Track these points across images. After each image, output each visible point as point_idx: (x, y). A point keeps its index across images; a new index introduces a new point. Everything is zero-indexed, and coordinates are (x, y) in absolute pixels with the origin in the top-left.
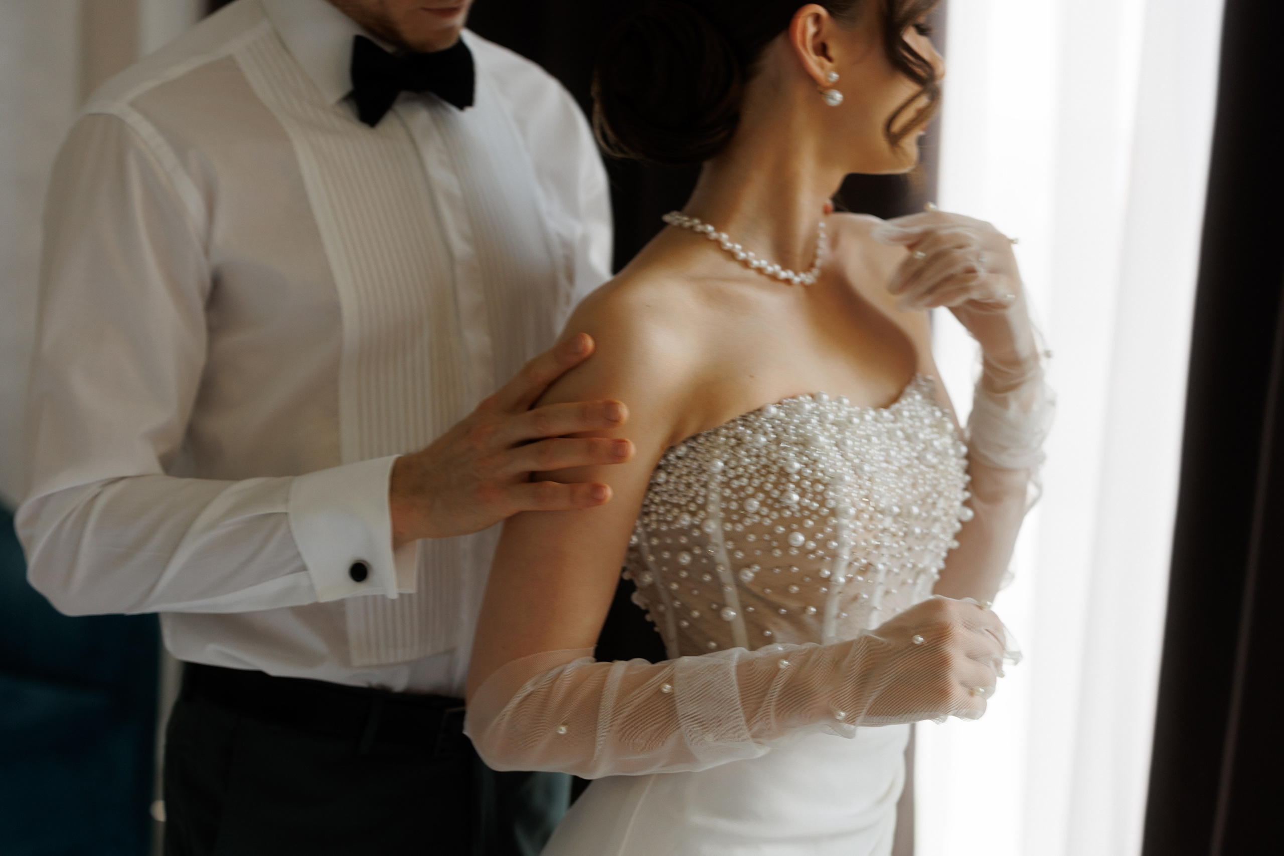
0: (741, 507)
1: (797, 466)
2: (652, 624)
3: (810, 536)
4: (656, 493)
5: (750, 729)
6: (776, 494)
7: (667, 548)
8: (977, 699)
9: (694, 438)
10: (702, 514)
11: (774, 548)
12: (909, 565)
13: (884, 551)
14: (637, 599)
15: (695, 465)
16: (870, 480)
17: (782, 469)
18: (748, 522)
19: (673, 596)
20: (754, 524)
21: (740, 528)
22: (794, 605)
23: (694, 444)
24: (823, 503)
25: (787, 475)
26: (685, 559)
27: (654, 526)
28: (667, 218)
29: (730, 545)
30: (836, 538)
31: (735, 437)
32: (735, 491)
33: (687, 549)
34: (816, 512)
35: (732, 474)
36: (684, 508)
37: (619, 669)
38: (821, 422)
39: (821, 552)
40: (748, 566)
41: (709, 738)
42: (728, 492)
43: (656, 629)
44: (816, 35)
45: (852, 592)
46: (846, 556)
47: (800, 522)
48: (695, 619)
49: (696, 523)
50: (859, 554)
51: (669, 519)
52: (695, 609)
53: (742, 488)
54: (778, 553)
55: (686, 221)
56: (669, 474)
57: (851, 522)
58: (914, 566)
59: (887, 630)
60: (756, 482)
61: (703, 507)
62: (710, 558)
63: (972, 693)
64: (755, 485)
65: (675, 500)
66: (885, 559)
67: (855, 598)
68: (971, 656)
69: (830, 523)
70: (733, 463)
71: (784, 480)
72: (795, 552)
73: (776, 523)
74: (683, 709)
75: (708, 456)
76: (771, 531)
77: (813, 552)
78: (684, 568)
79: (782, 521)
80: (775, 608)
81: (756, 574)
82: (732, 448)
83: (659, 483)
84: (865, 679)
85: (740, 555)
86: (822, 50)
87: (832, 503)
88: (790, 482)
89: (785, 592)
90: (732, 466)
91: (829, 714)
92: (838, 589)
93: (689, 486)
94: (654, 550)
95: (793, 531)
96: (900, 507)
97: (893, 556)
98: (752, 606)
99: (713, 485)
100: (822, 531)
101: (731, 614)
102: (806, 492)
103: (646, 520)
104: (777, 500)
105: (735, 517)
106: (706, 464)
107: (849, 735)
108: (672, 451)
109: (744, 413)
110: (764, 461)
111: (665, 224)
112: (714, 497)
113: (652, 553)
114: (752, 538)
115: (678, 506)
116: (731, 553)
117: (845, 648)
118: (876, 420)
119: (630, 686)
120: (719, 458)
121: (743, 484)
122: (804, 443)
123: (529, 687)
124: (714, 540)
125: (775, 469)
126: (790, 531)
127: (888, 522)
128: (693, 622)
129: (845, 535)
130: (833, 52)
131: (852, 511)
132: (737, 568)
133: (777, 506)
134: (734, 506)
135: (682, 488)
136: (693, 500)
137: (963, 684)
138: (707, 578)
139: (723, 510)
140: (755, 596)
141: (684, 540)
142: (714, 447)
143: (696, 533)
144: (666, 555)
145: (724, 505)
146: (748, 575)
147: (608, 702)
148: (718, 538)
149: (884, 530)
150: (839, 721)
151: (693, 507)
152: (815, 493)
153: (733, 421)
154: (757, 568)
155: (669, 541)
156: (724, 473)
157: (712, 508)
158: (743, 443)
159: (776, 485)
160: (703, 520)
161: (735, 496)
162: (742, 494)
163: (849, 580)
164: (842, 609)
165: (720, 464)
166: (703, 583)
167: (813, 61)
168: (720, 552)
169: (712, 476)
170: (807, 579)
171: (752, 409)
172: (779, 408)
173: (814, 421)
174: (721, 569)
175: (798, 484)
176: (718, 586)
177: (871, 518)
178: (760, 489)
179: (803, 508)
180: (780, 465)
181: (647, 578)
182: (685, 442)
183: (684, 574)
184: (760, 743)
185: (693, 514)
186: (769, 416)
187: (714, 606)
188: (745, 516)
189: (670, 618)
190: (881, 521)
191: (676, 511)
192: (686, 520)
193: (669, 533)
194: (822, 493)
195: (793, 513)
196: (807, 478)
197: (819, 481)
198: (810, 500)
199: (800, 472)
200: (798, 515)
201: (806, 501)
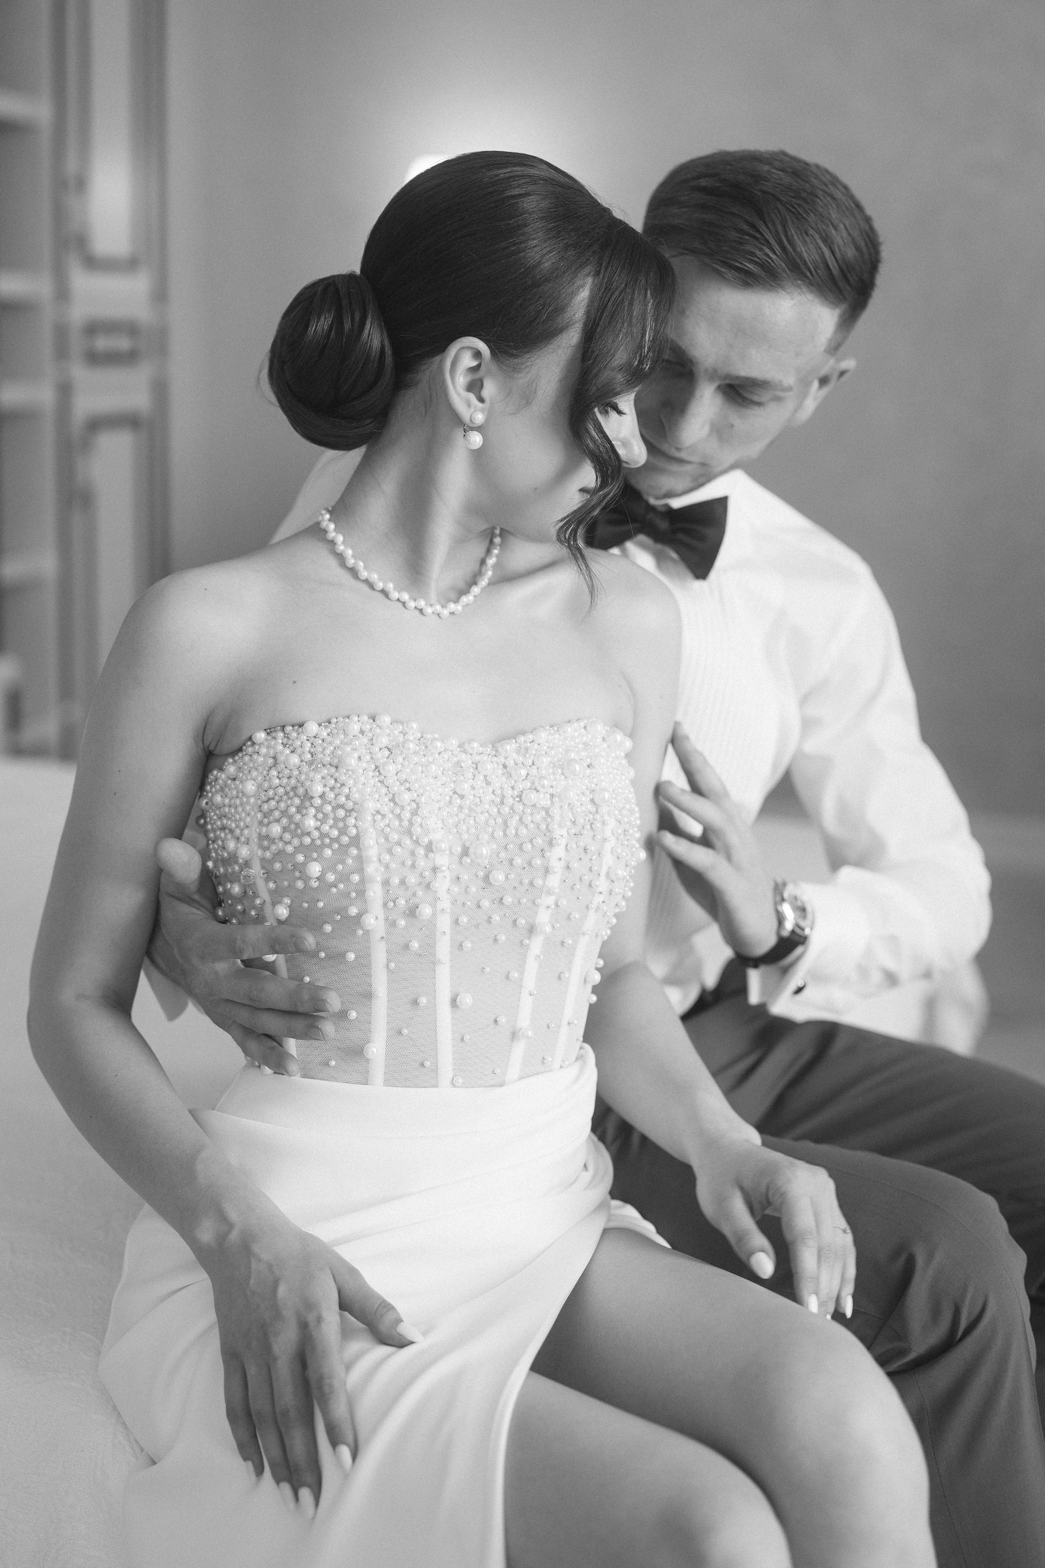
0: (269, 833)
1: (322, 789)
3: (329, 866)
6: (298, 818)
9: (240, 756)
10: (242, 839)
11: (298, 878)
15: (241, 787)
16: (414, 810)
17: (307, 792)
18: (274, 849)
20: (279, 851)
21: (268, 855)
23: (241, 764)
24: (343, 831)
25: (312, 798)
26: (236, 890)
29: (264, 874)
30: (361, 870)
31: (274, 757)
32: (264, 814)
33: (238, 879)
34: (337, 840)
35: (264, 796)
36: (234, 834)
39: (343, 886)
40: (281, 899)
42: (258, 815)
47: (320, 850)
49: (239, 849)
50: (400, 894)
51: (226, 845)
53: (271, 812)
54: (301, 884)
56: (225, 796)
60: (282, 805)
61: (243, 832)
65: (229, 825)
66: (444, 905)
67: (406, 947)
69: (352, 854)
70: (267, 785)
71: (306, 804)
72: (313, 883)
73: (297, 850)
75: (248, 777)
76: (292, 859)
77: (334, 885)
79: (302, 847)
81: (289, 908)
85: (272, 886)
86: (480, 387)
87: (353, 832)
88: (312, 805)
90: (265, 788)
93: (236, 809)
95: (312, 860)
99: (248, 809)
100: (343, 862)
102: (328, 818)
104: (299, 826)
105: (265, 843)
106: (244, 785)
110: (294, 782)
112: (249, 820)
114: (279, 866)
115: (231, 831)
116: (266, 883)
120: (254, 779)
121: (272, 808)
122: (337, 765)
125: (301, 791)
126: (309, 860)
127: (442, 861)
129: (371, 868)
130: (488, 392)
132: (274, 901)
133: (299, 831)
134: (265, 831)
135: (233, 811)
136: (238, 824)
139: (257, 835)
141: (237, 869)
142: (254, 768)
143: (241, 860)
144: (229, 886)
145: (258, 830)
146: (283, 910)
148: (256, 867)
151: (236, 831)
152: (336, 819)
154: (288, 902)
156: (259, 795)
157: (247, 833)
158: (278, 763)
159: (299, 809)
160: (242, 846)
161: (265, 820)
162: (270, 818)
164: (389, 959)
165: (255, 786)
167: (461, 398)
168: (258, 882)
169: (248, 797)
170: (338, 917)
172: (323, 727)
174: (258, 902)
175: (319, 809)
177: (412, 854)
178: (285, 812)
179: (323, 836)
180: (307, 787)
185: (238, 839)
186: (310, 736)
188: (272, 842)
191: (229, 837)
194: (344, 820)
195: (313, 840)
196: (330, 803)
197: (342, 806)
198: (331, 827)
199: (322, 796)
200: (318, 842)
201: (326, 828)
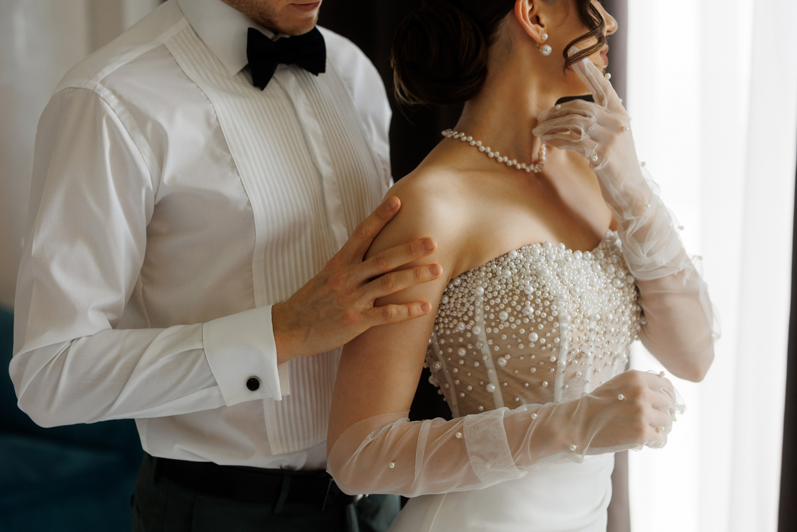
0: (497, 317)
1: (532, 289)
2: (443, 396)
3: (542, 334)
4: (442, 310)
5: (514, 460)
6: (519, 308)
7: (451, 346)
8: (661, 434)
9: (465, 273)
10: (472, 323)
11: (520, 343)
12: (609, 353)
13: (592, 344)
14: (432, 380)
15: (467, 291)
16: (580, 297)
17: (522, 292)
18: (501, 327)
19: (455, 378)
20: (505, 328)
21: (496, 331)
22: (535, 381)
23: (466, 278)
24: (550, 313)
25: (526, 296)
26: (462, 352)
27: (442, 331)
28: (444, 133)
29: (491, 342)
30: (559, 336)
31: (492, 272)
32: (491, 307)
33: (464, 346)
34: (546, 319)
35: (490, 296)
36: (461, 319)
37: (427, 424)
38: (547, 261)
39: (549, 345)
40: (503, 356)
41: (488, 466)
42: (488, 308)
43: (445, 399)
44: (532, 10)
45: (571, 371)
46: (566, 347)
47: (536, 326)
48: (470, 392)
49: (469, 328)
50: (576, 346)
51: (451, 326)
52: (469, 385)
53: (497, 305)
54: (522, 346)
55: (456, 134)
56: (450, 297)
57: (569, 325)
58: (611, 353)
59: (599, 392)
60: (506, 301)
61: (472, 318)
62: (479, 351)
63: (657, 431)
64: (505, 303)
65: (455, 314)
66: (592, 349)
67: (574, 375)
68: (655, 407)
69: (555, 326)
70: (491, 289)
71: (524, 299)
72: (532, 346)
73: (519, 327)
74: (471, 448)
75: (475, 284)
76: (517, 332)
77: (545, 345)
78: (462, 358)
79: (523, 325)
80: (523, 383)
81: (508, 361)
82: (490, 279)
83: (444, 304)
84: (588, 424)
85: (497, 348)
86: (536, 20)
87: (556, 313)
88: (528, 300)
89: (528, 372)
90: (490, 291)
91: (566, 448)
92: (563, 370)
93: (463, 304)
94: (441, 347)
95: (531, 332)
96: (601, 315)
97: (597, 347)
98: (506, 382)
99: (478, 304)
100: (550, 331)
101: (492, 388)
102: (539, 306)
103: (437, 328)
104: (520, 312)
105: (493, 324)
106: (474, 290)
107: (579, 461)
108: (452, 283)
109: (497, 257)
110: (510, 287)
111: (443, 137)
112: (479, 311)
113: (441, 349)
114: (505, 337)
115: (457, 318)
116: (491, 347)
117: (573, 406)
118: (583, 259)
119: (434, 436)
120: (481, 286)
121: (497, 302)
122: (537, 275)
123: (369, 438)
124: (480, 339)
125: (518, 292)
126: (529, 332)
127: (593, 325)
128: (468, 394)
129: (565, 333)
130: (543, 20)
131: (569, 318)
132: (496, 357)
133: (520, 316)
134: (492, 317)
135: (459, 306)
136: (466, 313)
137: (651, 425)
138: (477, 364)
139: (485, 319)
140: (509, 376)
141: (461, 340)
142: (478, 279)
143: (469, 335)
144: (450, 350)
145: (486, 316)
146: (503, 362)
147: (421, 446)
148: (483, 338)
149: (590, 330)
150: (572, 452)
151: (466, 318)
152: (544, 307)
153: (490, 262)
154: (508, 357)
155: (452, 341)
156: (485, 295)
157: (478, 319)
158: (496, 276)
159: (519, 302)
160: (473, 326)
161: (493, 310)
162: (497, 309)
163: (569, 364)
164: (566, 383)
165: (482, 290)
166: (474, 367)
167: (531, 28)
168: (485, 347)
169: (477, 298)
170: (542, 363)
171: (502, 254)
172: (519, 252)
173: (543, 259)
174: (485, 358)
175: (533, 302)
176: (484, 369)
177: (582, 322)
178: (509, 305)
179: (536, 317)
180: (521, 289)
181: (438, 366)
182: (459, 276)
183: (462, 362)
184: (521, 469)
185: (466, 323)
186: (513, 258)
187: (482, 383)
188: (500, 323)
189: (452, 391)
190: (588, 324)
191: (455, 321)
192: (462, 327)
193: (451, 336)
194: (549, 307)
195: (530, 320)
196: (539, 297)
197: (547, 299)
198: (541, 312)
199: (534, 294)
200: (534, 321)
201: (539, 312)
